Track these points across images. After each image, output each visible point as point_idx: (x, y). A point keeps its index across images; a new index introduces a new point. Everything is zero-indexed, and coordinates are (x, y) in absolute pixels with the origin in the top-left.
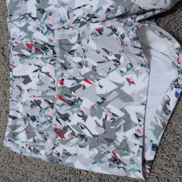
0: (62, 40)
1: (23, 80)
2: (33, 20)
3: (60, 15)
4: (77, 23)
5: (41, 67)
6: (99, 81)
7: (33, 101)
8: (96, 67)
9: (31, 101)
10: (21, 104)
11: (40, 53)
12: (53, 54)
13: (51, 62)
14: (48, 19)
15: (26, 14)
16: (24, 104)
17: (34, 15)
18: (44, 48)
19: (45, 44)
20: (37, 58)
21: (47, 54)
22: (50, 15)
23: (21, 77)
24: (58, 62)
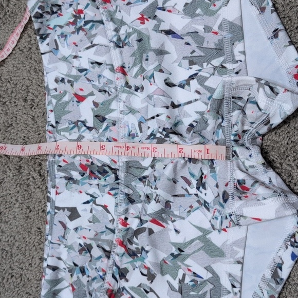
0: (130, 161)
1: (69, 213)
2: (88, 130)
3: (128, 126)
4: (152, 139)
5: (96, 198)
6: (174, 223)
7: (83, 244)
8: (170, 202)
9: (80, 245)
10: (66, 247)
11: (95, 178)
12: (115, 181)
13: (110, 192)
14: (111, 131)
15: (78, 121)
16: (70, 248)
17: (90, 124)
18: (103, 171)
19: (104, 165)
20: (91, 184)
21: (105, 180)
22: (114, 125)
23: (66, 210)
24: (121, 191)
